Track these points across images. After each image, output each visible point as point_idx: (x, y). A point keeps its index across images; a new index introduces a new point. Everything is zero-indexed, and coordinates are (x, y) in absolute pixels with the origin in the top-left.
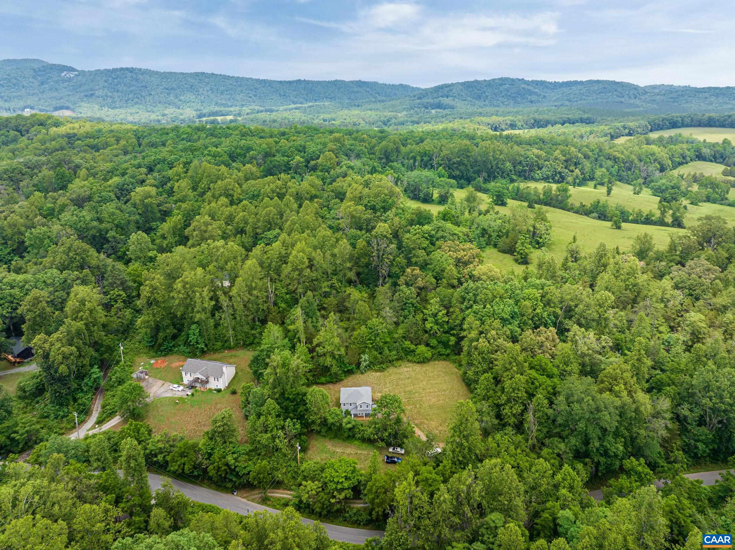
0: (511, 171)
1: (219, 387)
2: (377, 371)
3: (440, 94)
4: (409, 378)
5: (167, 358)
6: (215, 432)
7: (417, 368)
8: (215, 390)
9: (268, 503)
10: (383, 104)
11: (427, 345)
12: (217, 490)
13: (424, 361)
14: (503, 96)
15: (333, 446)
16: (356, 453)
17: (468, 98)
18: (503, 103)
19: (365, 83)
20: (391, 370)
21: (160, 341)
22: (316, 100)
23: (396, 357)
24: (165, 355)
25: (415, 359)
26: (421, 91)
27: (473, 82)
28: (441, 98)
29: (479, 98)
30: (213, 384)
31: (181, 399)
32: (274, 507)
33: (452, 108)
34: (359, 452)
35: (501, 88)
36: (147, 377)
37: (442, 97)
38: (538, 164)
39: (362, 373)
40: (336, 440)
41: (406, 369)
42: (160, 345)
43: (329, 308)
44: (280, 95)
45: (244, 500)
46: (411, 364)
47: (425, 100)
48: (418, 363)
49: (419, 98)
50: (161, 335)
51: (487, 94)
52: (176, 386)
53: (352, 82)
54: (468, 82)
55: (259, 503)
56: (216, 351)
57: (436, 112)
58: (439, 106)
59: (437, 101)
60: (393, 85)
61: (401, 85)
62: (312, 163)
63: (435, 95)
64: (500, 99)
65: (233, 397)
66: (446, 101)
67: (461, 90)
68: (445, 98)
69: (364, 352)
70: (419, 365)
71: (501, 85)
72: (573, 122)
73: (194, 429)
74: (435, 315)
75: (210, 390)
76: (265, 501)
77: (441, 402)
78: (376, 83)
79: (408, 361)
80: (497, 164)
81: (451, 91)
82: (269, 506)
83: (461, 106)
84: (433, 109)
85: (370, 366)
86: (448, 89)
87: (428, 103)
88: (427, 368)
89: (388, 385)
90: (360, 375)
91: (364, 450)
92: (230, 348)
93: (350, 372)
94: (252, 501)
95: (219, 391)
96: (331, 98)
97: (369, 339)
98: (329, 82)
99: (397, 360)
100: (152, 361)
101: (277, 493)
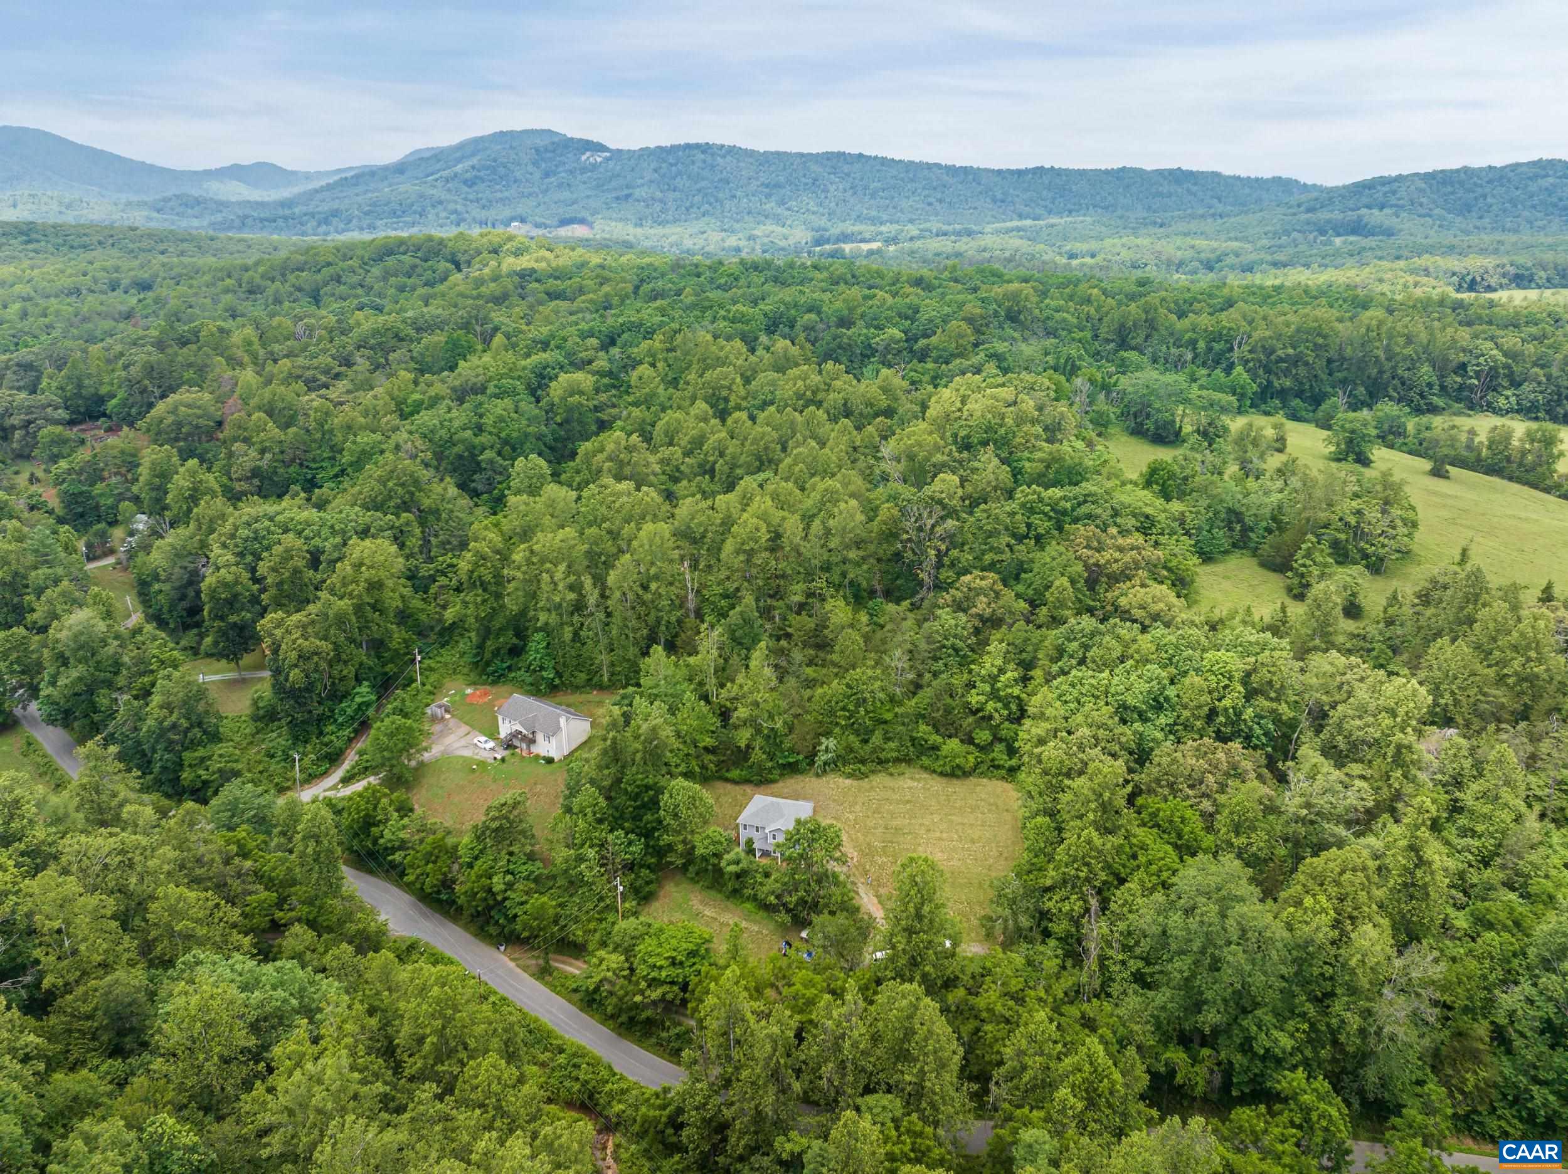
1: (551, 755)
2: (850, 776)
3: (1365, 200)
4: (908, 802)
5: (494, 690)
7: (937, 784)
8: (544, 758)
9: (547, 978)
10: (1220, 221)
11: (970, 740)
12: (476, 936)
13: (956, 773)
14: (1534, 207)
15: (701, 902)
17: (1437, 211)
18: (1530, 222)
19: (1191, 174)
20: (879, 779)
21: (487, 655)
22: (1070, 212)
23: (895, 754)
24: (494, 683)
25: (935, 765)
26: (1315, 194)
27: (1458, 171)
28: (1364, 211)
29: (1467, 208)
30: (545, 747)
31: (482, 764)
32: (553, 988)
33: (1389, 233)
34: (744, 924)
35: (1533, 187)
36: (448, 716)
37: (1369, 207)
38: (1512, 373)
39: (817, 775)
40: (713, 893)
41: (910, 783)
42: (488, 664)
44: (994, 201)
45: (512, 964)
46: (925, 775)
47: (1323, 215)
48: (942, 774)
49: (1310, 210)
50: (490, 645)
51: (1489, 200)
52: (483, 739)
53: (1160, 172)
54: (1442, 171)
55: (532, 975)
56: (577, 688)
57: (1345, 243)
58: (1357, 228)
59: (1352, 215)
60: (1257, 180)
61: (1277, 180)
63: (1351, 203)
64: (1526, 213)
66: (1375, 217)
67: (1421, 190)
68: (1375, 212)
69: (828, 734)
70: (944, 780)
71: (1534, 178)
74: (993, 679)
75: (537, 756)
76: (543, 973)
77: (955, 863)
78: (1216, 175)
79: (925, 768)
81: (1394, 192)
82: (546, 984)
83: (1411, 227)
84: (1338, 235)
85: (834, 765)
86: (1386, 188)
87: (1329, 221)
88: (958, 788)
89: (858, 808)
90: (814, 779)
91: (755, 922)
92: (601, 687)
93: (792, 769)
94: (525, 969)
95: (550, 761)
96: (1106, 208)
97: (844, 709)
98: (1107, 172)
99: (897, 760)
100: (469, 691)
101: (563, 962)
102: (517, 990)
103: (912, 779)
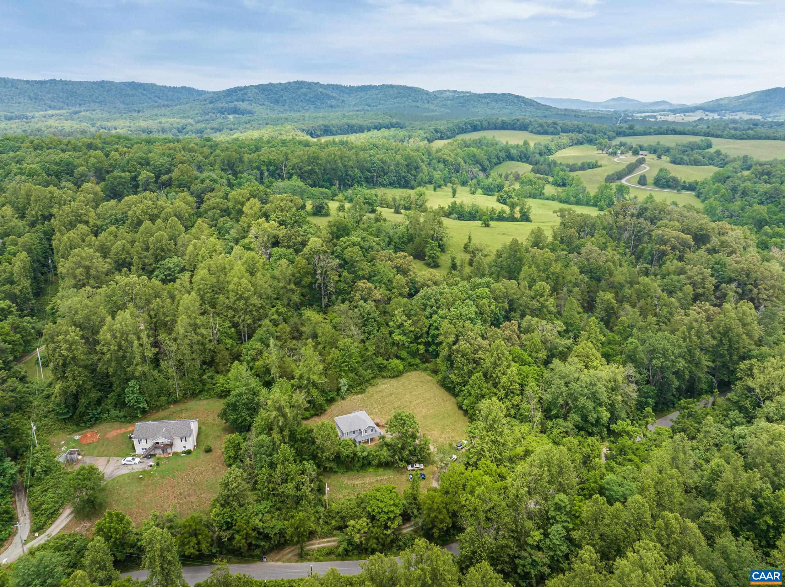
0: (360, 177)
1: (187, 449)
2: (357, 393)
3: (234, 98)
4: (391, 394)
5: (95, 429)
6: (228, 496)
7: (394, 382)
8: (183, 452)
9: (309, 557)
10: (168, 109)
11: (398, 357)
12: (240, 563)
13: (398, 375)
14: (301, 101)
15: (349, 479)
16: (377, 481)
17: (266, 103)
18: (302, 107)
19: (140, 85)
20: (370, 389)
21: (81, 409)
22: (80, 105)
23: (372, 375)
24: (92, 426)
25: (389, 374)
26: (211, 95)
27: (268, 85)
28: (236, 103)
29: (277, 101)
30: (179, 447)
31: (143, 472)
32: (317, 560)
33: (250, 113)
34: (379, 478)
35: (299, 93)
36: (80, 457)
37: (237, 101)
39: (343, 399)
40: (350, 473)
41: (384, 386)
42: (83, 415)
43: (284, 337)
44: (30, 98)
45: (279, 563)
46: (386, 381)
47: (219, 105)
48: (393, 377)
49: (211, 103)
50: (83, 401)
51: (284, 98)
52: (130, 458)
53: (124, 84)
54: (262, 85)
55: (297, 561)
56: (158, 408)
57: (234, 117)
58: (235, 111)
59: (232, 105)
60: (174, 88)
61: (184, 88)
62: (164, 178)
63: (229, 99)
64: (300, 104)
65: (208, 456)
66: (243, 105)
67: (257, 94)
68: (241, 103)
69: (340, 377)
70: (394, 379)
71: (299, 88)
72: (387, 127)
73: (178, 503)
74: (400, 326)
75: (175, 454)
76: (302, 556)
77: (432, 411)
78: (153, 85)
79: (383, 377)
80: (347, 171)
81: (246, 94)
82: (310, 560)
83: (261, 111)
84: (229, 114)
85: (350, 390)
86: (242, 92)
87: (222, 108)
88: (402, 380)
89: (375, 405)
90: (342, 401)
91: (384, 475)
92: (176, 402)
93: (331, 401)
94: (289, 561)
95: (189, 452)
96: (100, 102)
97: (344, 362)
98: (94, 83)
99: (373, 378)
100: (77, 437)
101: (312, 545)
102: (299, 572)
103: (383, 384)
